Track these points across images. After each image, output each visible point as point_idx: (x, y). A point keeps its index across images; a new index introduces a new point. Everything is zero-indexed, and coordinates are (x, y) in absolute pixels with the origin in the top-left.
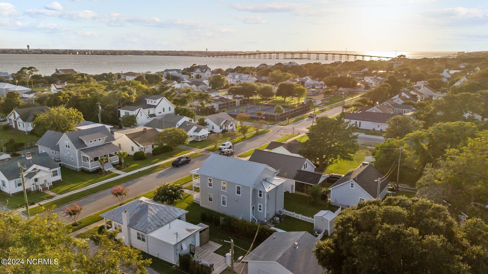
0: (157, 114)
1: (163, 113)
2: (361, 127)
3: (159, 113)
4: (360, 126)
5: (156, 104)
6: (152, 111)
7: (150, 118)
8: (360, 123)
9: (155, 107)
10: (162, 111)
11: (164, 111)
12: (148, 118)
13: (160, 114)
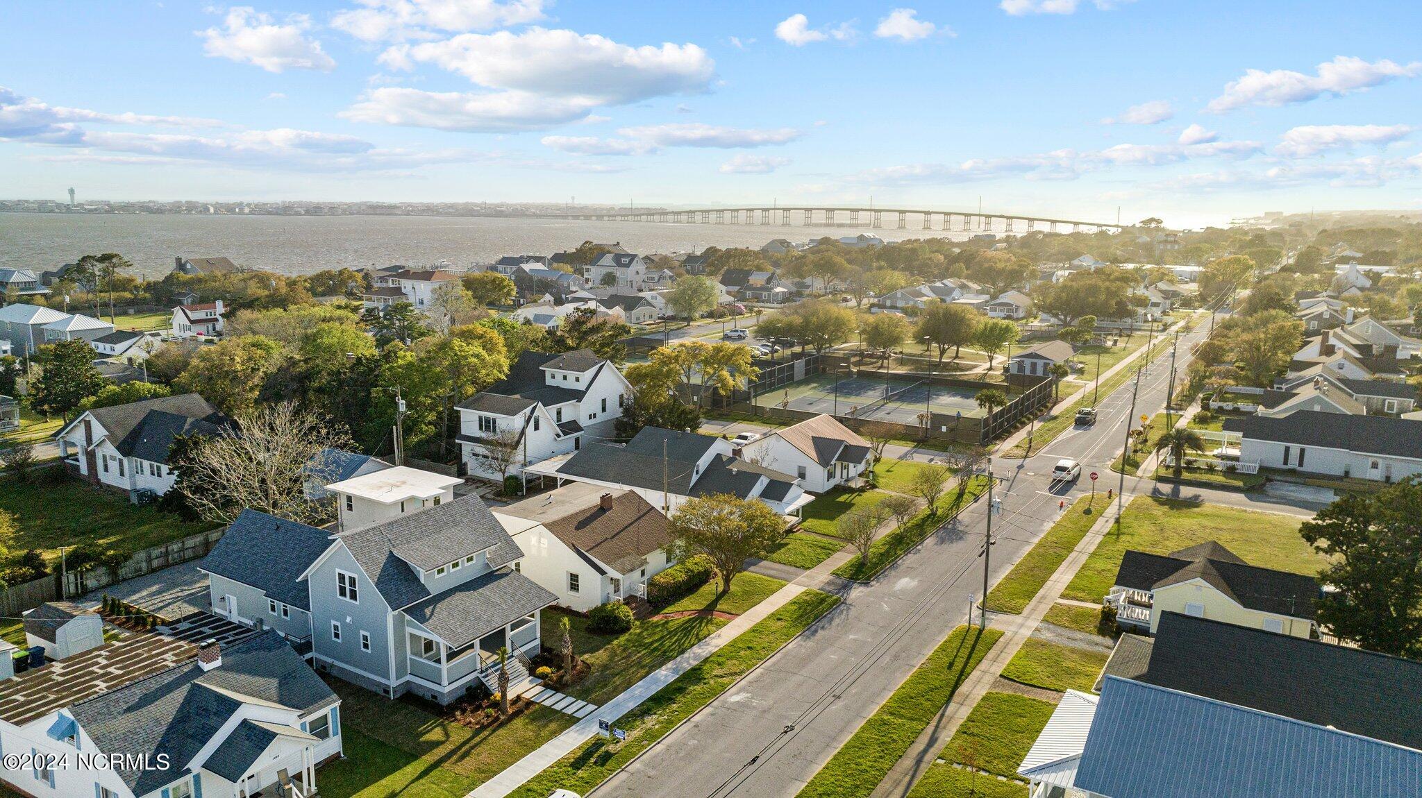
0: (584, 422)
1: (601, 417)
2: (1307, 468)
3: (590, 418)
4: (1301, 464)
5: (581, 386)
6: (569, 411)
7: (563, 437)
8: (1302, 451)
9: (578, 395)
10: (598, 409)
11: (604, 409)
12: (558, 436)
13: (593, 421)
